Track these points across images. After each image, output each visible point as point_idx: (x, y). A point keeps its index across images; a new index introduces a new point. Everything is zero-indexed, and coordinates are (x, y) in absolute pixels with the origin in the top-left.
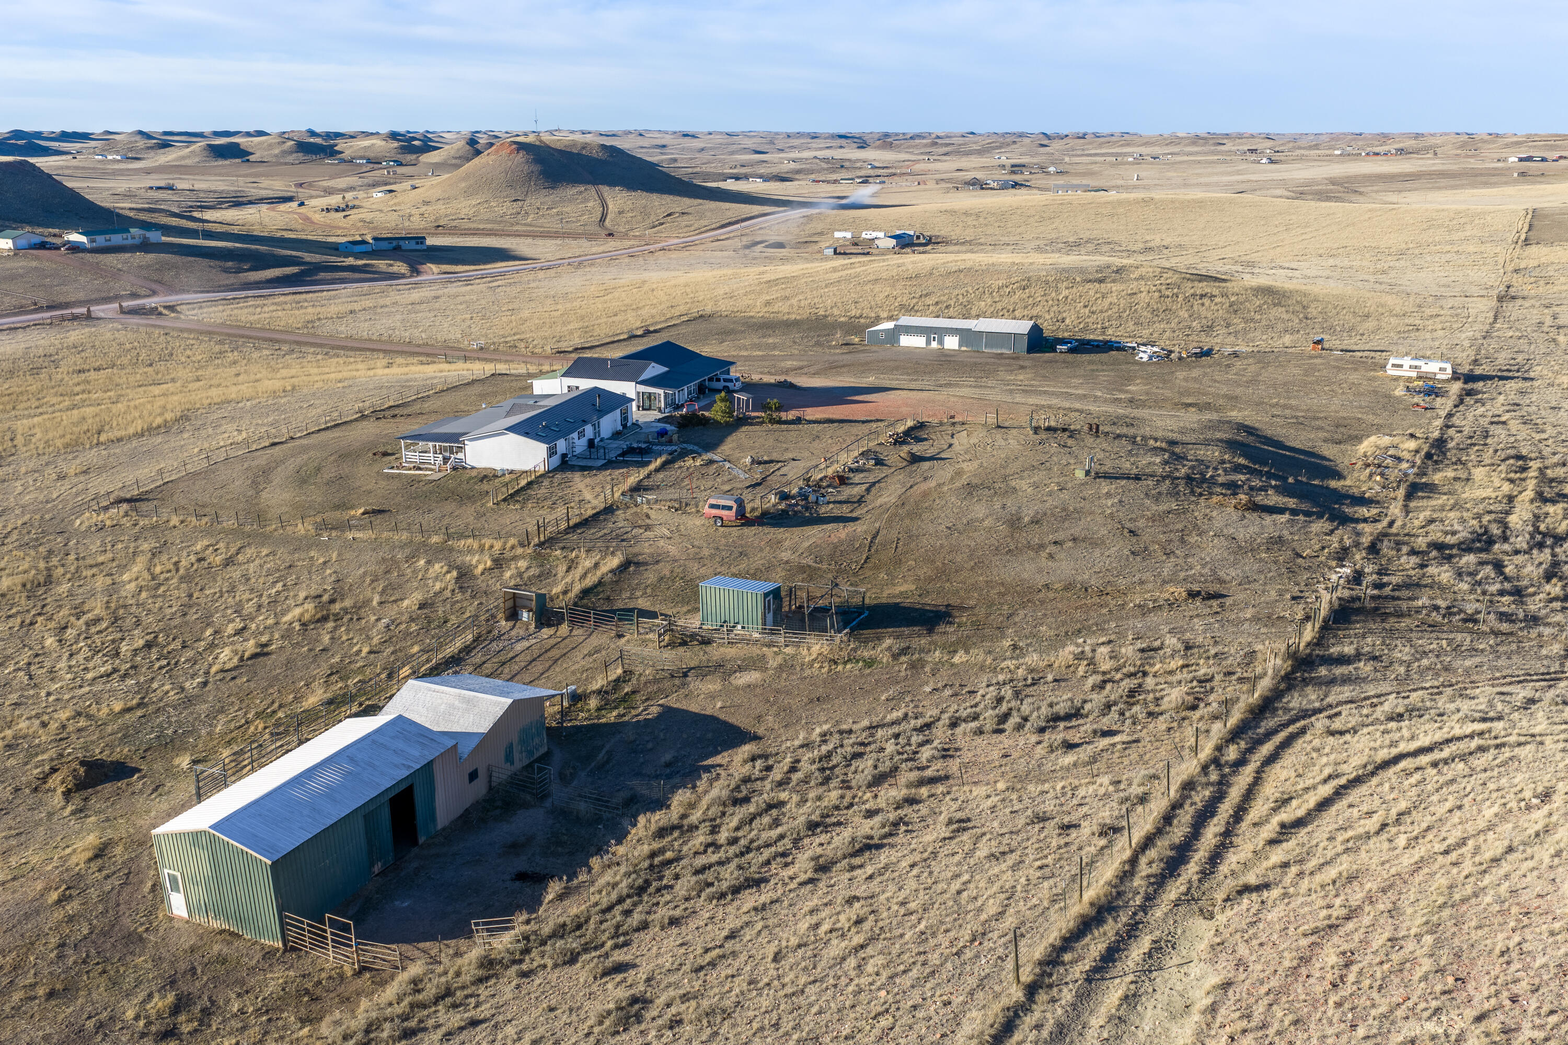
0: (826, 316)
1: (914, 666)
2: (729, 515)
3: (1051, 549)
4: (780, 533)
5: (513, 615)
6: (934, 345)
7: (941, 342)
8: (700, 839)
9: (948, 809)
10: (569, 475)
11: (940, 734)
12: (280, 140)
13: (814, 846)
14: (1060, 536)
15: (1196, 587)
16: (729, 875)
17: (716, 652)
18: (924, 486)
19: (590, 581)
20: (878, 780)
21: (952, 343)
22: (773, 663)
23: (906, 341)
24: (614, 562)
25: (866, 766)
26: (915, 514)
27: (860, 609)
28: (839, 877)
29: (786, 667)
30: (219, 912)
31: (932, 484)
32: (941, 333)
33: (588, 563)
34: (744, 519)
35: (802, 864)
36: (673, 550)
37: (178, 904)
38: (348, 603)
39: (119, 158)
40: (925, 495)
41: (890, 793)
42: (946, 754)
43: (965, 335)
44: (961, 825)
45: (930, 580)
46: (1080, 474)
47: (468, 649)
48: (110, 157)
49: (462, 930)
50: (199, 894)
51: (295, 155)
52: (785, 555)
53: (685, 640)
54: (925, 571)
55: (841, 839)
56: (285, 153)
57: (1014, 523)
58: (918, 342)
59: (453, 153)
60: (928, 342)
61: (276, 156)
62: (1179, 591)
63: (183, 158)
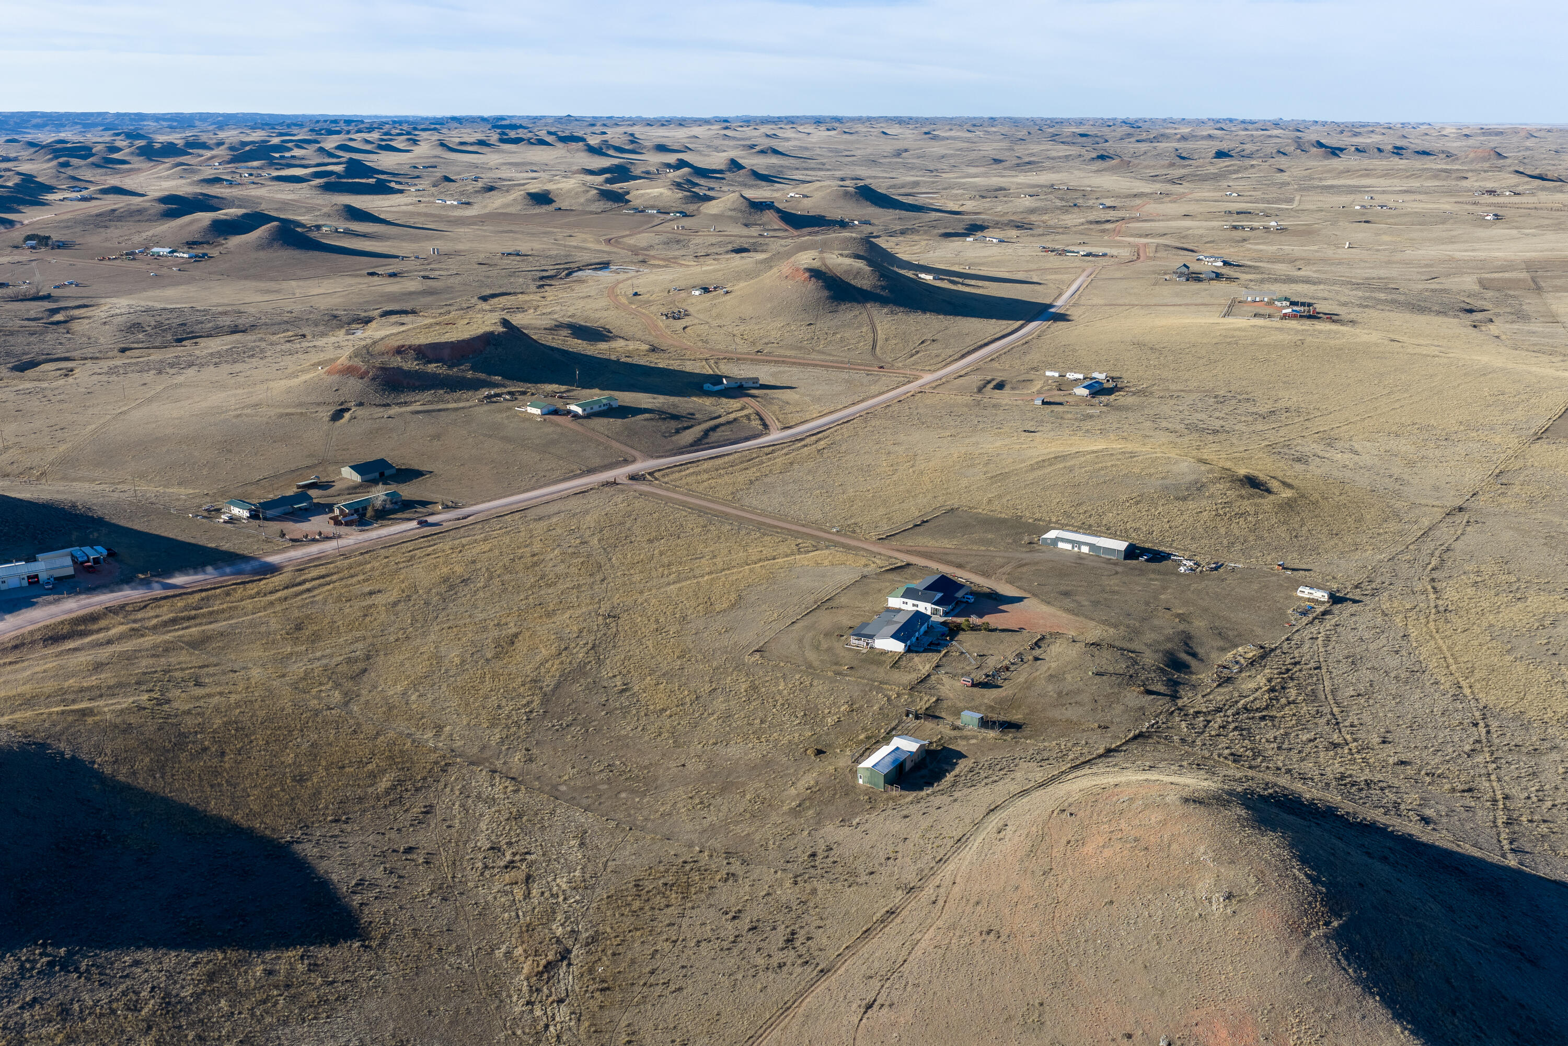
0: (1021, 517)
1: (1016, 742)
2: (970, 684)
3: (1068, 706)
4: (984, 691)
5: (907, 715)
6: (1076, 549)
7: (1079, 548)
8: (963, 778)
9: (1012, 776)
10: (911, 654)
11: (1017, 761)
12: (585, 188)
13: (985, 781)
14: (1072, 701)
15: (1102, 724)
16: (969, 784)
17: (965, 733)
18: (1035, 674)
19: (927, 706)
20: (1001, 770)
21: (1085, 549)
22: (980, 738)
23: (1061, 545)
24: (934, 699)
25: (998, 767)
26: (1029, 688)
27: (1006, 722)
28: (989, 786)
29: (984, 739)
30: (870, 783)
31: (1038, 673)
32: (1080, 544)
33: (926, 699)
34: (973, 685)
35: (983, 783)
36: (951, 696)
37: (861, 781)
38: (857, 706)
39: (455, 203)
40: (1035, 678)
41: (1002, 772)
42: (1016, 766)
43: (1092, 546)
44: (1013, 779)
45: (1028, 714)
46: (1090, 673)
47: (897, 725)
48: (448, 203)
49: (922, 789)
50: (866, 780)
51: (597, 203)
52: (986, 701)
53: (955, 728)
54: (1027, 711)
55: (991, 780)
56: (589, 201)
57: (1060, 694)
58: (1068, 547)
59: (729, 205)
60: (1073, 547)
61: (582, 204)
62: (1096, 725)
63: (507, 205)
